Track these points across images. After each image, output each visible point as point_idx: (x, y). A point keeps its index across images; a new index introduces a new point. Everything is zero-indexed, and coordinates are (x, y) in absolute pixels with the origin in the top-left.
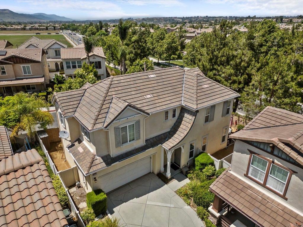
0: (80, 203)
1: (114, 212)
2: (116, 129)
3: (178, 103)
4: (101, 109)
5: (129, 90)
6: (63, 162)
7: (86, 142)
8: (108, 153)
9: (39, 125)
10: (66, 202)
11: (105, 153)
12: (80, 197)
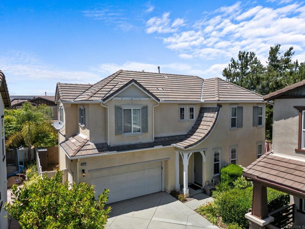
2: (117, 108)
4: (102, 87)
8: (105, 142)
11: (102, 141)
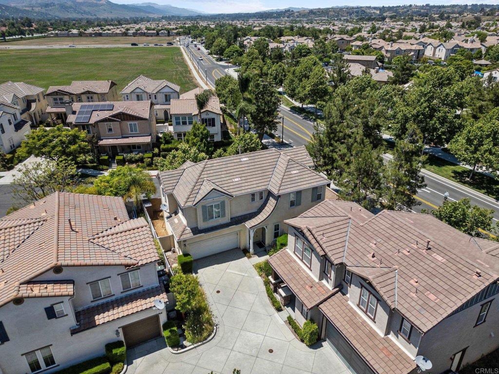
0: (173, 264)
1: (198, 273)
2: (204, 207)
3: (263, 187)
4: (193, 190)
5: (220, 173)
6: (164, 231)
7: (180, 214)
8: (196, 226)
9: (144, 195)
10: (162, 261)
11: (194, 226)
12: (174, 260)
